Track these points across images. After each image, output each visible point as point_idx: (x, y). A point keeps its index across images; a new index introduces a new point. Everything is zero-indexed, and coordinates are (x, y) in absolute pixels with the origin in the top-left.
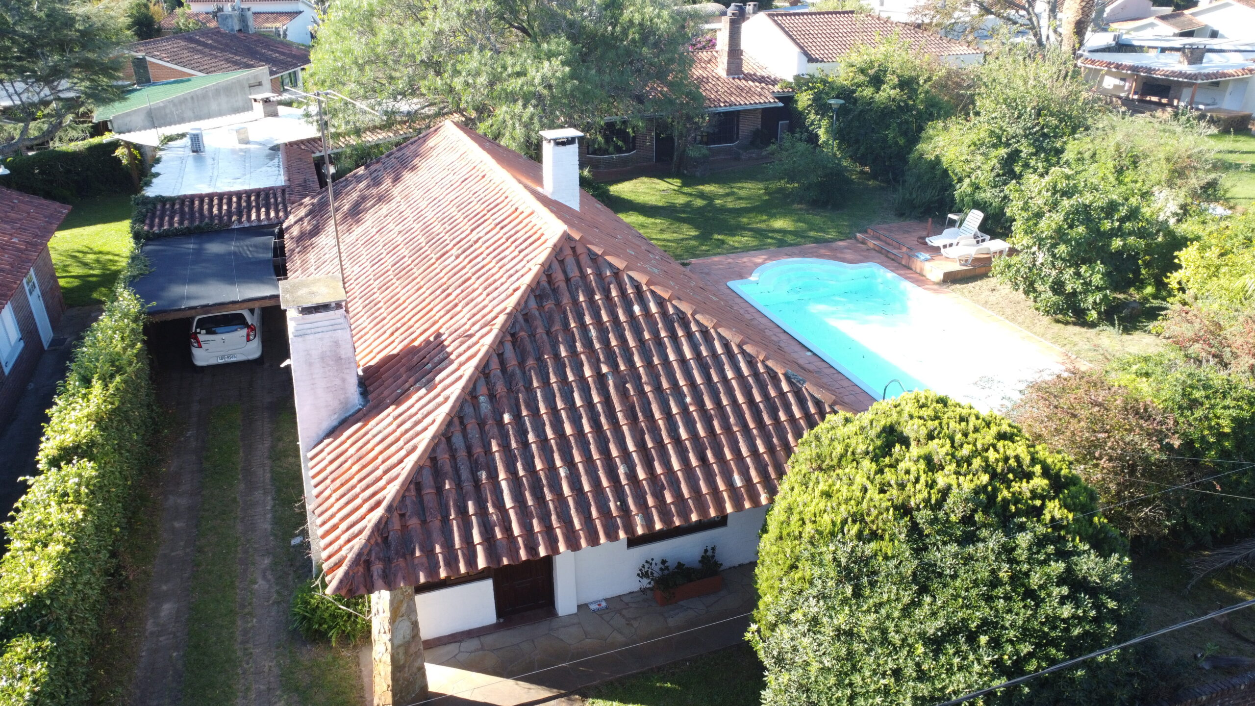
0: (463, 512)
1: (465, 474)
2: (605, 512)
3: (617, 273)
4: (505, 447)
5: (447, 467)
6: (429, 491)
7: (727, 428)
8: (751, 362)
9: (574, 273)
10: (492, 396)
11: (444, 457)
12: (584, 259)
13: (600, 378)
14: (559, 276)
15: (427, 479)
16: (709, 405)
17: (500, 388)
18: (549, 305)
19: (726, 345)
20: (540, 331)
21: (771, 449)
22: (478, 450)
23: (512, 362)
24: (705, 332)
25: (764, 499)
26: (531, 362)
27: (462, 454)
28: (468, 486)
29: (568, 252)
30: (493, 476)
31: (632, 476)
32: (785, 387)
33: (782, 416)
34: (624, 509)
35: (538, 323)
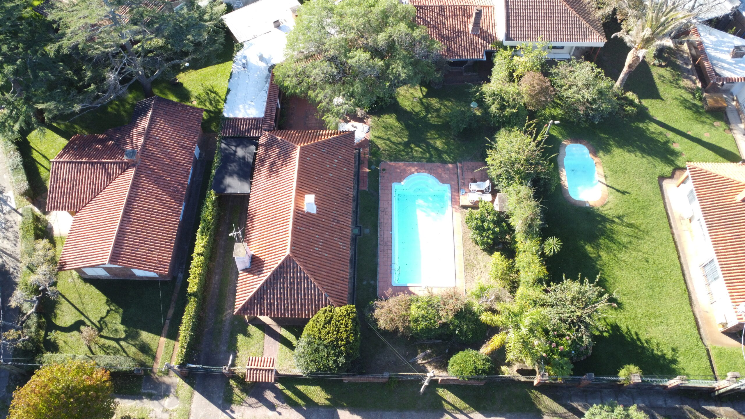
0: (257, 306)
1: (259, 299)
2: (281, 311)
3: (297, 265)
4: (267, 296)
5: (256, 298)
6: (253, 301)
7: (308, 302)
8: (318, 290)
9: (288, 264)
10: (267, 286)
11: (256, 296)
12: (291, 261)
13: (287, 287)
14: (285, 264)
15: (253, 299)
16: (306, 297)
17: (269, 285)
18: (282, 270)
19: (315, 285)
20: (279, 275)
21: (315, 308)
22: (262, 296)
23: (272, 281)
24: (311, 282)
25: (310, 317)
26: (275, 281)
27: (259, 296)
28: (259, 302)
29: (288, 259)
30: (264, 301)
31: (288, 307)
32: (323, 297)
33: (320, 303)
34: (285, 312)
35: (279, 273)
